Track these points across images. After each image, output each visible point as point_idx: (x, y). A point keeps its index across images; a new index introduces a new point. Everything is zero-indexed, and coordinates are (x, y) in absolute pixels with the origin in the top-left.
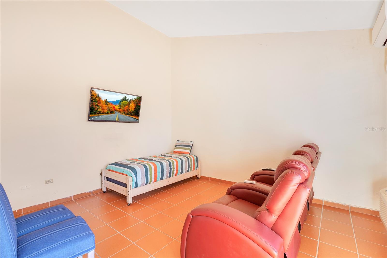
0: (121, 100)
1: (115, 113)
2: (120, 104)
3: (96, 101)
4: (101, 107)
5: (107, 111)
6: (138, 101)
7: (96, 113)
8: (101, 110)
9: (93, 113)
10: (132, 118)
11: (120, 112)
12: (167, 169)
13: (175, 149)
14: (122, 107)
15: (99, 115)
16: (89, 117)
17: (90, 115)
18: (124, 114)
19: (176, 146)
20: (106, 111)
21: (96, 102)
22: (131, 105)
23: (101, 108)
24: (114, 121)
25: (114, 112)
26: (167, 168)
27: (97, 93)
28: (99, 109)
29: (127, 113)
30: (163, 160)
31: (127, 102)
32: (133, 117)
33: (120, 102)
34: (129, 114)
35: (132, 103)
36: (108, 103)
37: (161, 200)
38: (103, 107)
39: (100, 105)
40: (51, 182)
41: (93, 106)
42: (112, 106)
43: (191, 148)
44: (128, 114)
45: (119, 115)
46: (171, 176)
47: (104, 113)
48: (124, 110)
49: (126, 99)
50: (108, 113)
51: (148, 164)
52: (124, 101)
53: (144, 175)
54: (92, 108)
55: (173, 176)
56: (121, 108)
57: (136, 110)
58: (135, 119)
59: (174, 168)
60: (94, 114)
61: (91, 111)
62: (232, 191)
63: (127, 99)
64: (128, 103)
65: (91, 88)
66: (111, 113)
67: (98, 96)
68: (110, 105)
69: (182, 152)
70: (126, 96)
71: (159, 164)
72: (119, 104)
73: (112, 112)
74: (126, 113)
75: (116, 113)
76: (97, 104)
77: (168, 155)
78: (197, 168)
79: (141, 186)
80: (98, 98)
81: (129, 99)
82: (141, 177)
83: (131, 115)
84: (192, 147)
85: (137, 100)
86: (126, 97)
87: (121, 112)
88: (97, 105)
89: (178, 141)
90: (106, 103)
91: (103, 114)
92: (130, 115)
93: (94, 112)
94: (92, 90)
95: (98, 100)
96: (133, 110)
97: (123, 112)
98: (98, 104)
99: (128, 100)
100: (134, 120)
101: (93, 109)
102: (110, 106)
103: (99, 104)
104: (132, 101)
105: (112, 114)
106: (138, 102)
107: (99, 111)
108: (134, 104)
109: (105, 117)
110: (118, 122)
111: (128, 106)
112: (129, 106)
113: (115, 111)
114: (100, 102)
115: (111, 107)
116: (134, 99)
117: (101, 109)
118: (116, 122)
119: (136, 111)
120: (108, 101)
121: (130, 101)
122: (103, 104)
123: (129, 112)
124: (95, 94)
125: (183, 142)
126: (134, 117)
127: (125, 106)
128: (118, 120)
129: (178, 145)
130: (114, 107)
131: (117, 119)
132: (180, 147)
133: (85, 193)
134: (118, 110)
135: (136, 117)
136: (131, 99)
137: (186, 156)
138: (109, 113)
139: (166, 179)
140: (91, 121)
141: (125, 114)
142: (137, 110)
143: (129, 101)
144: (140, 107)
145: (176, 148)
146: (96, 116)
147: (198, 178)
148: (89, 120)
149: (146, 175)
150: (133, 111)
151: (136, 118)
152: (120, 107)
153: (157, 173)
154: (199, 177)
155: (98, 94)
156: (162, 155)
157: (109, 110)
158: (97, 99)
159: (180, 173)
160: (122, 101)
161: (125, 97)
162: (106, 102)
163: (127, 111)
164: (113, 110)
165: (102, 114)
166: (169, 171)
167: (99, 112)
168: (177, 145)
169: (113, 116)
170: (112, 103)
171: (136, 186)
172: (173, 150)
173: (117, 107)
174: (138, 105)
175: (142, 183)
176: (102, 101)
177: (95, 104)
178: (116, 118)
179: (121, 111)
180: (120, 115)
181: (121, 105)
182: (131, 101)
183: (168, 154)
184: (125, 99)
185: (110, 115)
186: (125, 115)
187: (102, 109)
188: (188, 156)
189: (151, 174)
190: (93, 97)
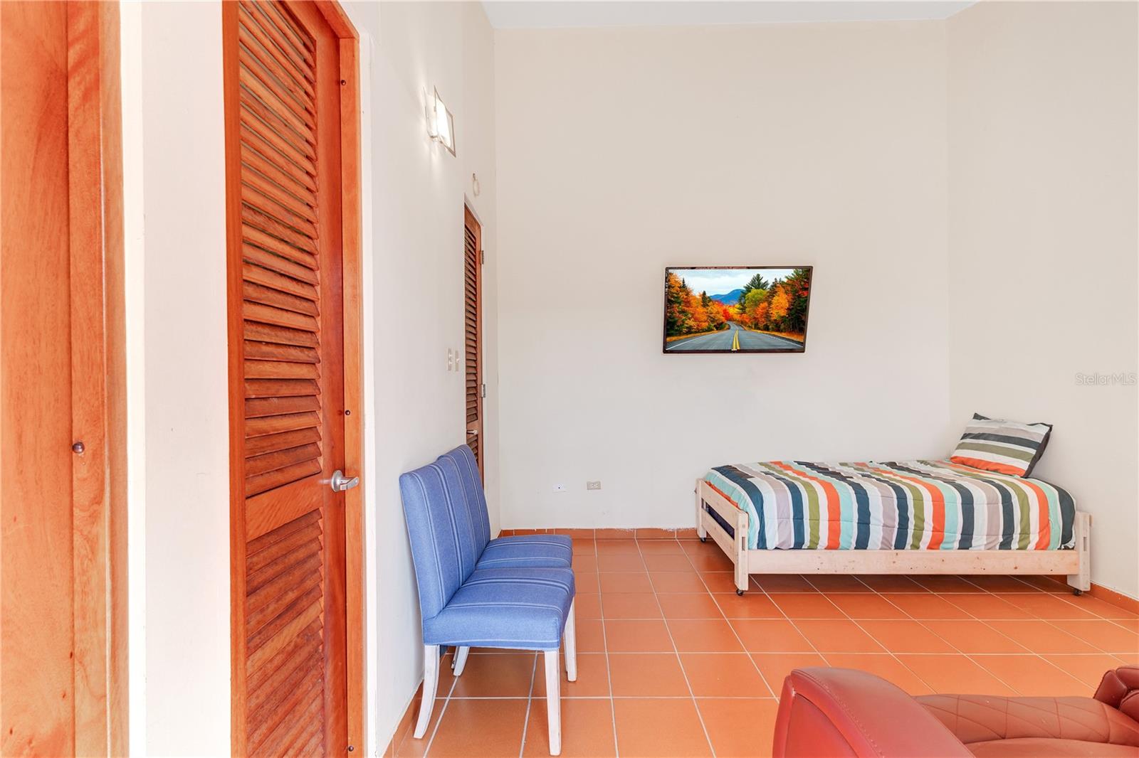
0: (745, 287)
1: (729, 329)
2: (742, 301)
3: (679, 301)
4: (693, 315)
5: (707, 324)
6: (801, 284)
7: (680, 333)
8: (691, 323)
9: (672, 332)
10: (783, 338)
11: (742, 323)
12: (885, 515)
13: (960, 447)
14: (747, 310)
15: (689, 336)
16: (665, 344)
17: (668, 339)
18: (757, 327)
19: (965, 436)
20: (705, 325)
21: (680, 303)
22: (775, 298)
23: (692, 317)
24: (730, 351)
25: (727, 326)
26: (884, 512)
27: (680, 279)
28: (686, 322)
29: (766, 325)
30: (878, 480)
31: (765, 292)
32: (783, 335)
33: (741, 296)
34: (770, 327)
35: (781, 291)
36: (710, 301)
37: (846, 617)
38: (696, 315)
39: (690, 310)
40: (596, 486)
41: (672, 314)
42: (721, 310)
43: (1033, 452)
44: (766, 328)
45: (740, 332)
46: (908, 546)
47: (700, 331)
48: (755, 318)
49: (759, 284)
50: (709, 330)
51: (806, 485)
52: (754, 290)
53: (789, 515)
54: (670, 320)
55: (915, 547)
56: (745, 313)
57: (793, 312)
58: (793, 341)
59: (920, 519)
60: (676, 335)
61: (669, 327)
62: (1129, 691)
63: (763, 281)
64: (768, 294)
65: (667, 269)
66: (717, 329)
67: (684, 286)
68: (715, 305)
69: (990, 463)
70: (758, 275)
71: (852, 492)
72: (740, 300)
73: (720, 327)
74: (761, 325)
75: (732, 328)
76: (682, 307)
77: (923, 468)
78: (1070, 544)
79: (776, 548)
80: (684, 291)
81: (769, 282)
82: (776, 520)
83: (778, 330)
84: (1041, 447)
85: (797, 280)
86: (761, 276)
87: (746, 323)
88: (683, 312)
89: (977, 417)
90: (703, 302)
91: (697, 334)
92: (773, 330)
93: (676, 330)
94: (671, 274)
95: (685, 297)
96: (783, 313)
97: (752, 323)
98: (686, 308)
99: (768, 284)
100: (789, 345)
101: (675, 323)
102: (714, 309)
103: (688, 307)
104: (778, 285)
105: (721, 333)
106: (798, 287)
107: (686, 325)
108: (785, 296)
109: (704, 341)
110: (738, 351)
111: (766, 304)
112: (770, 303)
113: (728, 323)
114: (689, 302)
115: (718, 313)
116: (785, 280)
117: (693, 319)
118: (734, 352)
119: (792, 315)
120: (709, 297)
121: (772, 286)
122: (696, 305)
123: (770, 321)
124: (676, 282)
125: (996, 421)
126: (787, 337)
127: (756, 303)
128: (739, 348)
129: (976, 432)
130: (725, 312)
131: (736, 347)
132: (982, 442)
133: (660, 530)
134: (737, 317)
135: (795, 336)
136: (776, 279)
137: (997, 482)
138: (712, 330)
139: (881, 549)
140: (672, 352)
141: (759, 329)
142: (796, 312)
143: (769, 286)
144: (807, 300)
145: (963, 443)
146: (680, 341)
147: (1076, 592)
148: (665, 352)
149: (794, 519)
150: (783, 317)
151: (794, 338)
152: (743, 309)
153: (839, 520)
154: (1083, 586)
155: (684, 282)
156: (893, 465)
157: (712, 322)
158: (682, 295)
159: (956, 545)
160: (748, 289)
161: (758, 278)
162: (705, 300)
163: (763, 320)
164: (723, 319)
165: (696, 332)
166: (897, 526)
167: (687, 328)
168: (970, 434)
169: (724, 337)
170: (720, 300)
171: (762, 544)
172: (953, 452)
173: (734, 310)
174: (799, 296)
175: (782, 541)
176: (695, 298)
177: (677, 308)
178: (733, 343)
179: (747, 321)
180: (744, 332)
181: (745, 303)
182: (775, 285)
183: (922, 462)
184: (757, 283)
185: (715, 334)
186: (759, 331)
187: (696, 320)
188: (1012, 485)
189: (815, 520)
190: (672, 290)
